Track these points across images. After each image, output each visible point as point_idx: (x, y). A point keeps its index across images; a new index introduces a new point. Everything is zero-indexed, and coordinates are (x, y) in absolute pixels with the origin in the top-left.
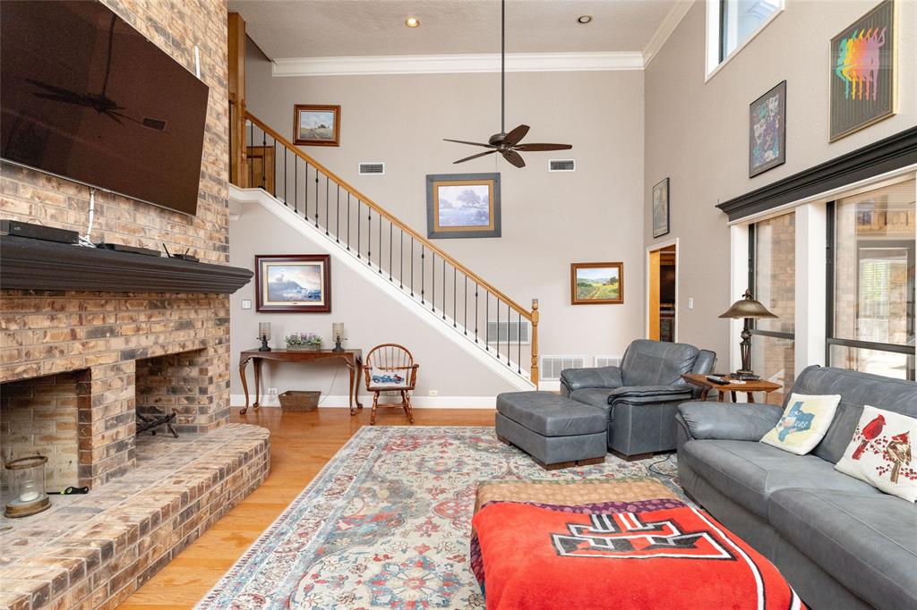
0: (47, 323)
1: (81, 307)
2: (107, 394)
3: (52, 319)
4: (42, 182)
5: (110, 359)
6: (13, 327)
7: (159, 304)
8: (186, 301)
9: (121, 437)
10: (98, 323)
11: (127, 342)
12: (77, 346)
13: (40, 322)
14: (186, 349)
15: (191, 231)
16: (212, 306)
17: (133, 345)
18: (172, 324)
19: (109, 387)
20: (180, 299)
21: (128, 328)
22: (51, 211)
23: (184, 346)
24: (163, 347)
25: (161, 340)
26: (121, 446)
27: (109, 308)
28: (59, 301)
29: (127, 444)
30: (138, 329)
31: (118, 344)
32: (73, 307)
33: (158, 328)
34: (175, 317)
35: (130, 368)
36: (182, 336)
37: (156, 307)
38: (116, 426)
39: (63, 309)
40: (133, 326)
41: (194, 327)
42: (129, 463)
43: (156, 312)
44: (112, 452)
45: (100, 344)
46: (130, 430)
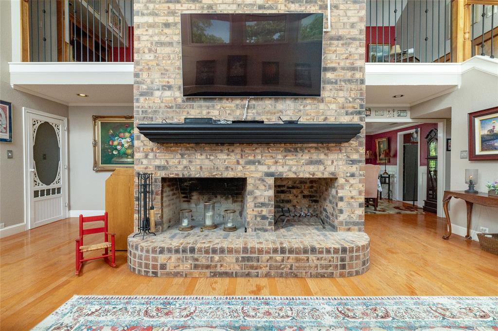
0: (226, 157)
1: (242, 151)
2: (256, 191)
3: (228, 155)
4: (224, 101)
5: (258, 175)
6: (212, 158)
7: (293, 150)
8: (316, 148)
9: (264, 213)
10: (251, 158)
11: (269, 168)
12: (240, 168)
13: (222, 156)
14: (315, 176)
15: (322, 106)
16: (343, 151)
17: (273, 169)
18: (303, 161)
19: (257, 188)
20: (311, 147)
21: (270, 161)
22: (228, 112)
23: (314, 174)
24: (295, 173)
25: (294, 169)
26: (264, 218)
27: (258, 151)
28: (231, 148)
29: (268, 218)
30: (276, 162)
31: (264, 169)
32: (238, 150)
33: (291, 162)
34: (306, 157)
35: (271, 181)
36: (312, 168)
37: (290, 151)
38: (261, 207)
39: (233, 151)
40: (273, 160)
41: (323, 164)
42: (270, 228)
43: (290, 154)
44: (259, 219)
45: (253, 168)
46: (270, 212)
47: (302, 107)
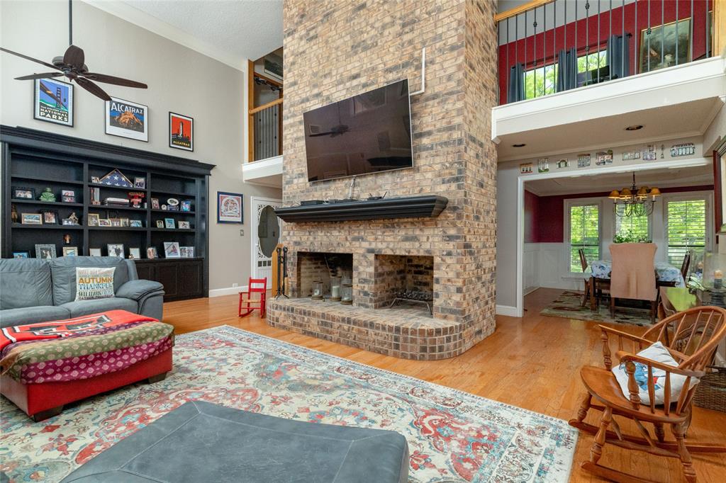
0: (338, 234)
1: (349, 227)
2: (360, 267)
3: (339, 232)
4: (337, 182)
5: (362, 251)
6: (329, 234)
7: (390, 225)
8: (412, 223)
9: (366, 289)
10: (356, 234)
11: (370, 244)
12: (348, 244)
13: (335, 233)
14: (411, 254)
15: (418, 176)
16: (439, 226)
17: (373, 246)
18: (399, 237)
19: (361, 264)
20: (407, 222)
21: (371, 238)
22: (340, 191)
23: (409, 252)
24: (392, 250)
25: (391, 246)
26: (366, 294)
27: (361, 228)
28: (342, 225)
29: (369, 294)
30: (376, 239)
31: (365, 245)
32: (346, 228)
33: (389, 239)
34: (403, 233)
35: (371, 257)
36: (407, 245)
37: (388, 227)
38: (363, 283)
39: (343, 228)
40: (373, 237)
41: (419, 241)
42: (370, 304)
43: (388, 230)
44: (362, 295)
45: (357, 244)
46: (371, 289)
47: (398, 180)
